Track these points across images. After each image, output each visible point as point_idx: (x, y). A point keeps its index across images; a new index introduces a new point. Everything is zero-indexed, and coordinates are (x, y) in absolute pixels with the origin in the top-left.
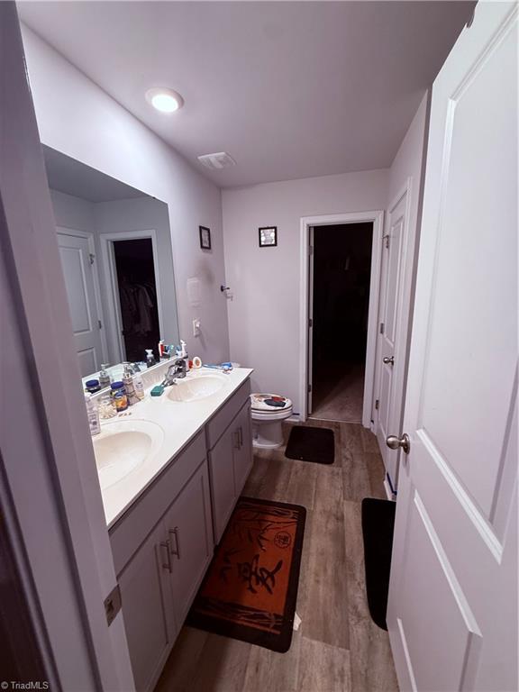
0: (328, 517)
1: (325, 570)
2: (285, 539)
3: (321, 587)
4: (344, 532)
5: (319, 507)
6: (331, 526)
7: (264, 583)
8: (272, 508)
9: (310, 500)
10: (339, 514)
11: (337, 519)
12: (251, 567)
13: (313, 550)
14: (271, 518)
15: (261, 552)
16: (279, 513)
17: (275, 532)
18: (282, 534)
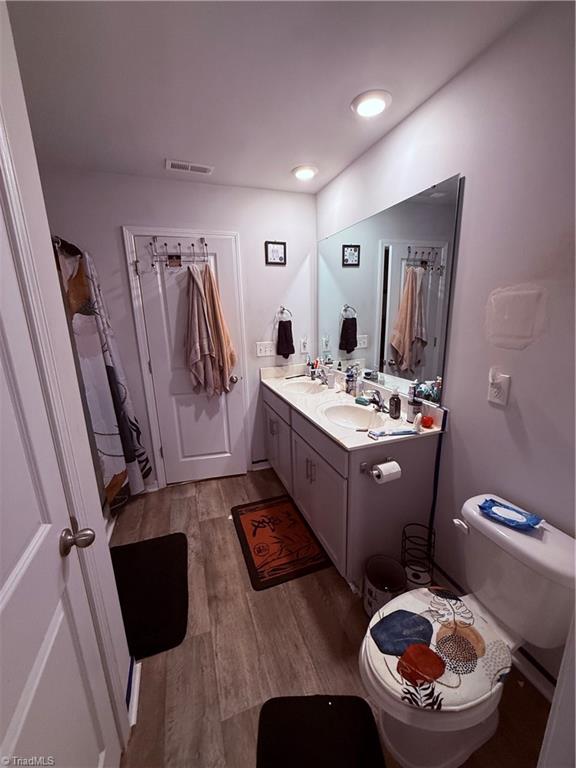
0: (226, 593)
1: (219, 548)
2: (260, 551)
3: (221, 537)
4: (207, 586)
5: (240, 600)
6: (221, 585)
7: (259, 522)
8: (290, 570)
9: (255, 605)
10: (214, 604)
11: (216, 597)
12: (273, 524)
13: (233, 556)
14: (284, 560)
15: (274, 534)
16: (278, 569)
17: (271, 552)
18: (264, 553)
